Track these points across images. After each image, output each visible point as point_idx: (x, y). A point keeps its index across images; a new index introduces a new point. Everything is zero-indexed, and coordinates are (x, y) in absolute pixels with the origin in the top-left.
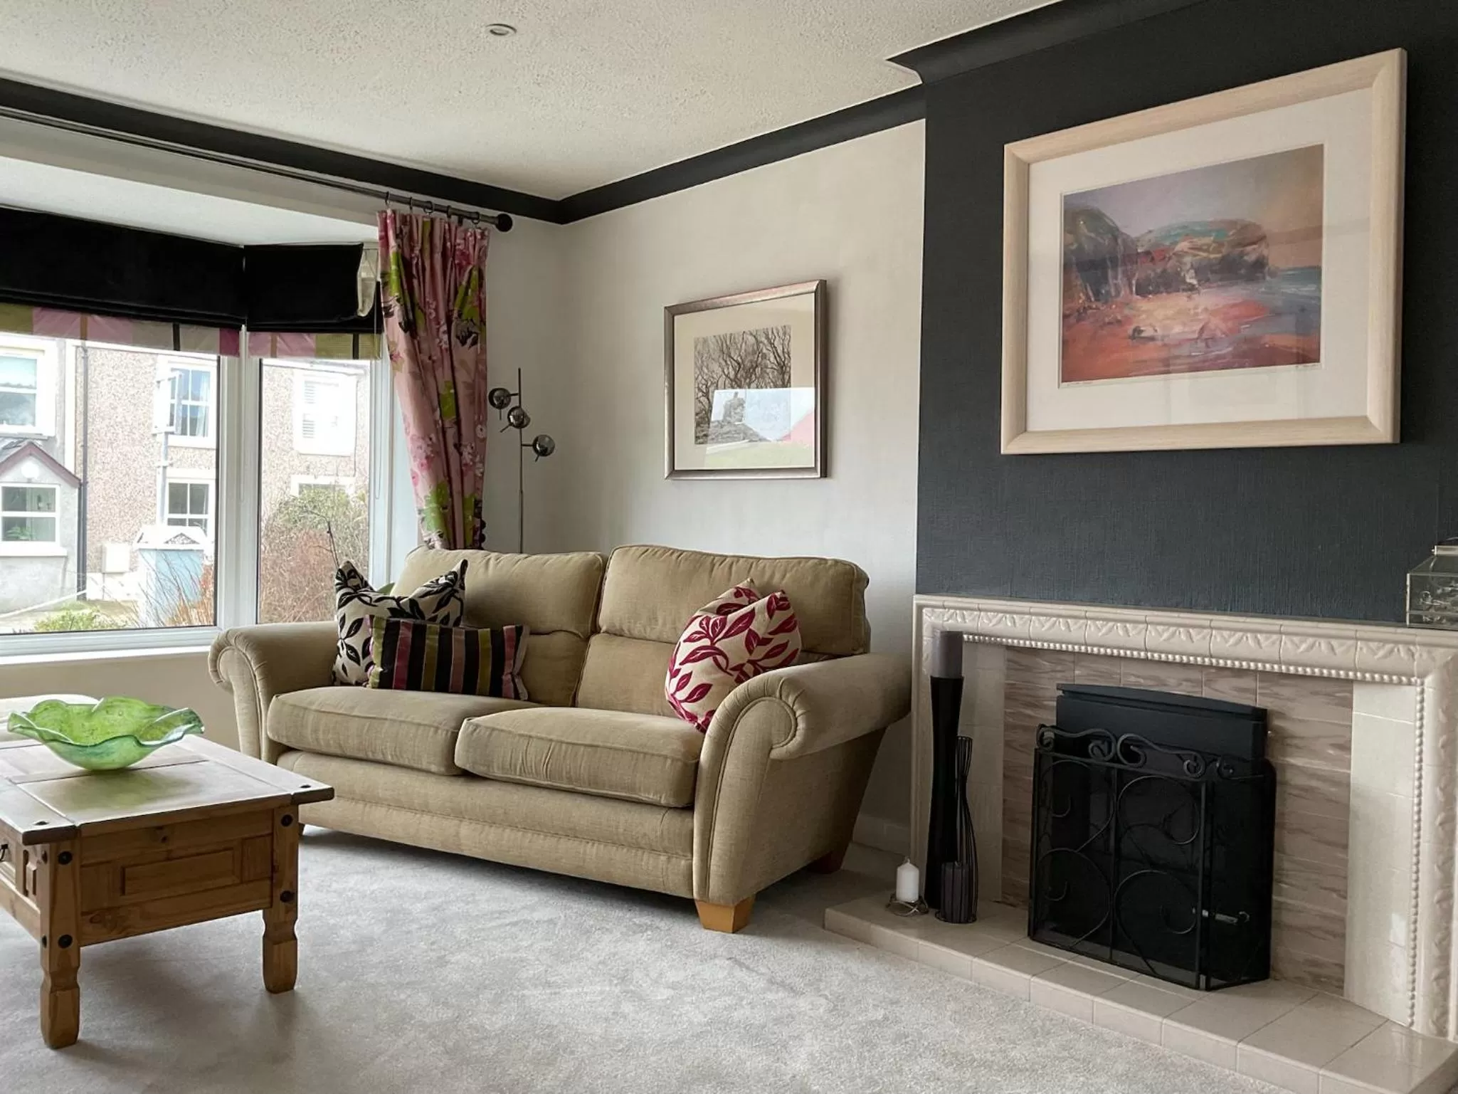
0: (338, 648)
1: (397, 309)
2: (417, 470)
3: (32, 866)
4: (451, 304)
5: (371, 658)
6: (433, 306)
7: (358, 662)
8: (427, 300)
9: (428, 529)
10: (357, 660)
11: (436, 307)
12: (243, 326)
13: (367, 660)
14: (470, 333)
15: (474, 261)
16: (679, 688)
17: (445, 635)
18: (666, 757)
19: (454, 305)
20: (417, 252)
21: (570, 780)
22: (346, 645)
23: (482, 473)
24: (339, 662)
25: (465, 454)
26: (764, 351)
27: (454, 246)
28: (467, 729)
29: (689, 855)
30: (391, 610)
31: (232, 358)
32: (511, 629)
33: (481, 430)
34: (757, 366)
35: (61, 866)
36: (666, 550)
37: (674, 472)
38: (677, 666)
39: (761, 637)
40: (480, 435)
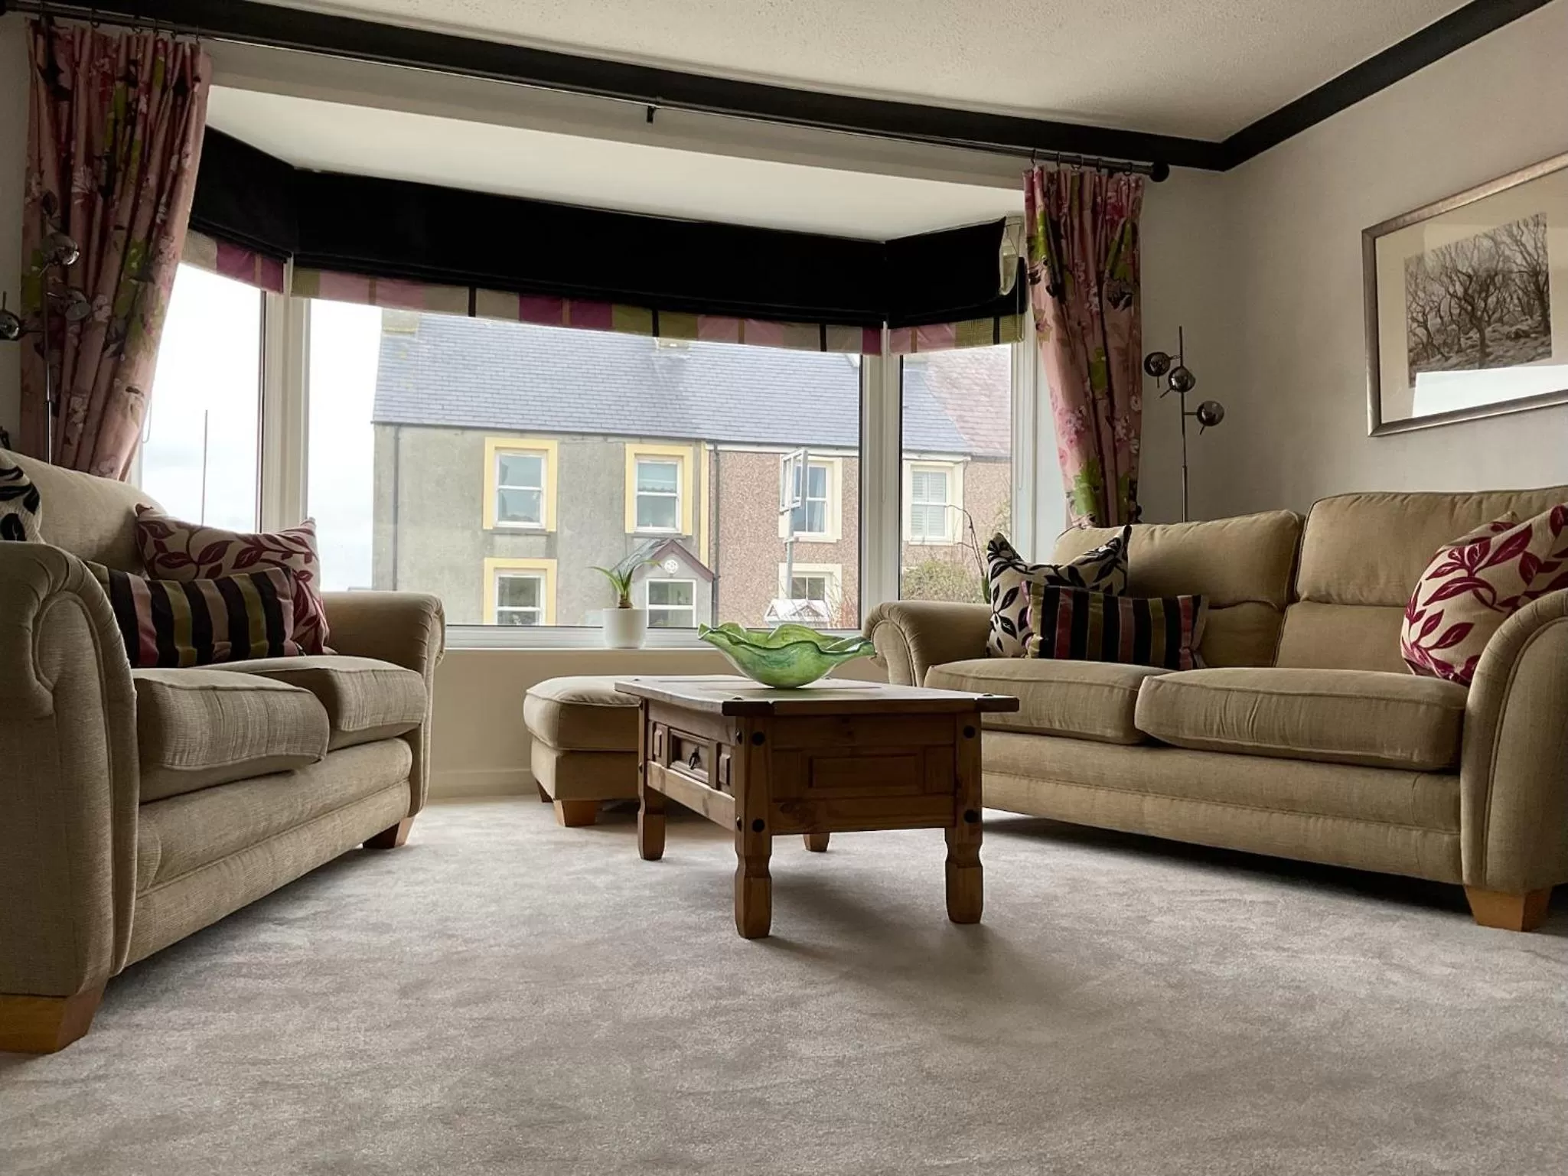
0: (992, 623)
1: (1044, 274)
2: (1066, 448)
3: (725, 756)
4: (1101, 265)
5: (1029, 629)
6: (1083, 268)
7: (1015, 636)
8: (1076, 261)
9: (1078, 513)
10: (1013, 633)
11: (1086, 268)
12: (885, 323)
13: (1025, 632)
14: (1123, 294)
15: (1127, 213)
16: (1425, 632)
17: (1110, 604)
18: (1418, 703)
19: (1105, 265)
20: (1065, 210)
21: (1284, 739)
22: (1000, 617)
23: (1138, 450)
24: (993, 636)
25: (1119, 428)
26: (1507, 252)
27: (1105, 202)
28: (1148, 685)
29: (1455, 828)
30: (1048, 577)
31: (873, 356)
32: (1188, 598)
33: (1136, 402)
34: (1496, 274)
35: (755, 747)
36: (1385, 495)
37: (1379, 427)
38: (1419, 608)
39: (1543, 561)
40: (1135, 408)
